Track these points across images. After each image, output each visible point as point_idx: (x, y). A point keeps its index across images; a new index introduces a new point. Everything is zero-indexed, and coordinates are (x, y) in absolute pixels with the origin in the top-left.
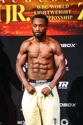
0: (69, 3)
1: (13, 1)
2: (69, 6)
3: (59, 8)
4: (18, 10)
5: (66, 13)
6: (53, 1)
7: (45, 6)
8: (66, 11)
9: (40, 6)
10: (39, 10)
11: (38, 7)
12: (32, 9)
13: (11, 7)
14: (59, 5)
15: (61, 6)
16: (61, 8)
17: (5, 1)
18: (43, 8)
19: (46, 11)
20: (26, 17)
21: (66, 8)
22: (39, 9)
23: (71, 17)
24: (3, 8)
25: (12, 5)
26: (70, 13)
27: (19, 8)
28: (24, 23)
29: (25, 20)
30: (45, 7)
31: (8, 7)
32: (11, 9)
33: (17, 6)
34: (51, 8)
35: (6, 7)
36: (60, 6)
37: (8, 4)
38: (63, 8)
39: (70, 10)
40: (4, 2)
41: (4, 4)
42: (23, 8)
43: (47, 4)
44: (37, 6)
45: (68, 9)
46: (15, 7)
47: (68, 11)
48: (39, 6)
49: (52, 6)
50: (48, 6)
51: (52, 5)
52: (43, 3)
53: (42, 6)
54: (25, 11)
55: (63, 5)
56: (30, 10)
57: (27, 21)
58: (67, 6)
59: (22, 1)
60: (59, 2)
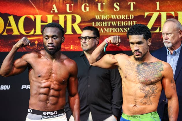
0: (134, 12)
1: (68, 10)
2: (134, 16)
3: (122, 19)
4: (74, 20)
5: (130, 24)
6: (115, 10)
8: (130, 22)
9: (99, 16)
10: (98, 21)
11: (97, 17)
12: (89, 20)
13: (65, 17)
14: (122, 15)
15: (124, 16)
16: (124, 18)
17: (58, 11)
18: (103, 18)
19: (106, 22)
20: (82, 29)
21: (131, 18)
22: (98, 19)
24: (56, 19)
25: (67, 15)
27: (74, 19)
30: (105, 17)
31: (61, 18)
32: (65, 20)
33: (72, 16)
34: (112, 18)
35: (59, 17)
36: (123, 16)
37: (62, 14)
38: (127, 18)
39: (135, 21)
40: (56, 11)
41: (56, 14)
42: (79, 19)
43: (108, 14)
44: (96, 16)
45: (133, 20)
46: (69, 17)
47: (133, 22)
48: (98, 16)
49: (113, 17)
50: (108, 16)
51: (113, 14)
52: (103, 13)
53: (102, 16)
54: (81, 22)
55: (127, 16)
56: (87, 20)
58: (132, 16)
59: (78, 11)
60: (122, 12)
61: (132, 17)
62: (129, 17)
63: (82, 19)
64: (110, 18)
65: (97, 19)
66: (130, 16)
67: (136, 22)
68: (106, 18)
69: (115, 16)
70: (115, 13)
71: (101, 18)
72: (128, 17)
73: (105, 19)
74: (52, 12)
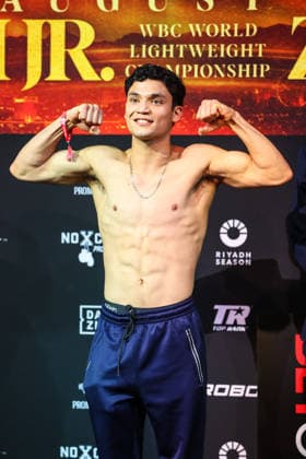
0: (260, 17)
1: (54, 6)
2: (259, 29)
3: (223, 35)
5: (247, 53)
6: (199, 7)
7: (170, 26)
8: (247, 47)
9: (151, 27)
10: (149, 41)
11: (146, 30)
12: (121, 37)
13: (46, 28)
14: (223, 26)
15: (229, 27)
16: (229, 35)
17: (22, 7)
18: (164, 34)
19: (172, 46)
20: (97, 66)
21: (248, 34)
22: (148, 36)
23: (265, 67)
24: (17, 32)
25: (50, 21)
26: (260, 55)
27: (73, 33)
28: (90, 87)
29: (96, 78)
30: (169, 30)
31: (34, 28)
32: (46, 36)
33: (67, 23)
34: (191, 33)
35: (25, 27)
36: (226, 27)
38: (236, 35)
39: (262, 43)
40: (18, 8)
41: (19, 16)
42: (87, 34)
43: (178, 20)
44: (142, 26)
45: (253, 40)
47: (253, 47)
48: (148, 26)
49: (195, 29)
51: (194, 22)
52: (162, 17)
53: (161, 26)
54: (94, 45)
55: (236, 26)
56: (113, 39)
57: (103, 81)
58: (251, 28)
59: (87, 8)
60: (221, 14)
61: (251, 31)
62: (242, 31)
63: (97, 35)
64: (186, 31)
65: (144, 35)
66: (248, 26)
67: (263, 47)
68: (173, 34)
69: (201, 27)
70: (199, 19)
71: (156, 31)
72: (240, 31)
73: (170, 34)
74: (4, 10)
